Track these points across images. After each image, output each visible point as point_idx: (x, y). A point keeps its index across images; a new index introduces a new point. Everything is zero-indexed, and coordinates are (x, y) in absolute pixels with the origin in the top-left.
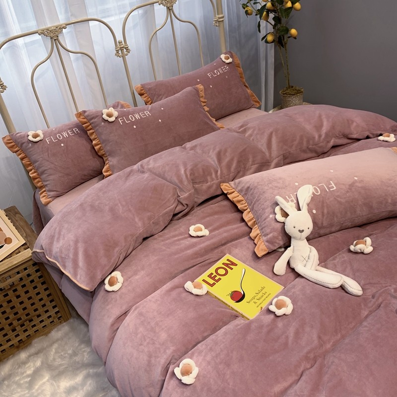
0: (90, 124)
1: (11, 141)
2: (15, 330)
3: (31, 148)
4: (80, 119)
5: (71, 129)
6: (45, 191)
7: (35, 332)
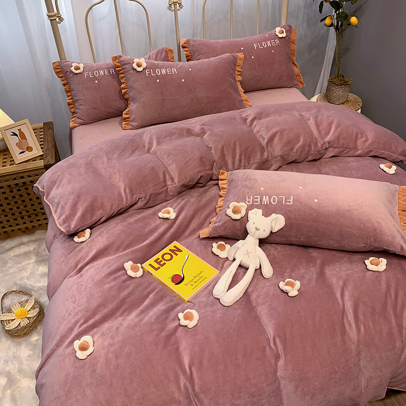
0: (122, 69)
1: (59, 67)
2: (24, 218)
3: (71, 77)
4: (115, 62)
5: (109, 69)
6: (75, 117)
7: (39, 225)
